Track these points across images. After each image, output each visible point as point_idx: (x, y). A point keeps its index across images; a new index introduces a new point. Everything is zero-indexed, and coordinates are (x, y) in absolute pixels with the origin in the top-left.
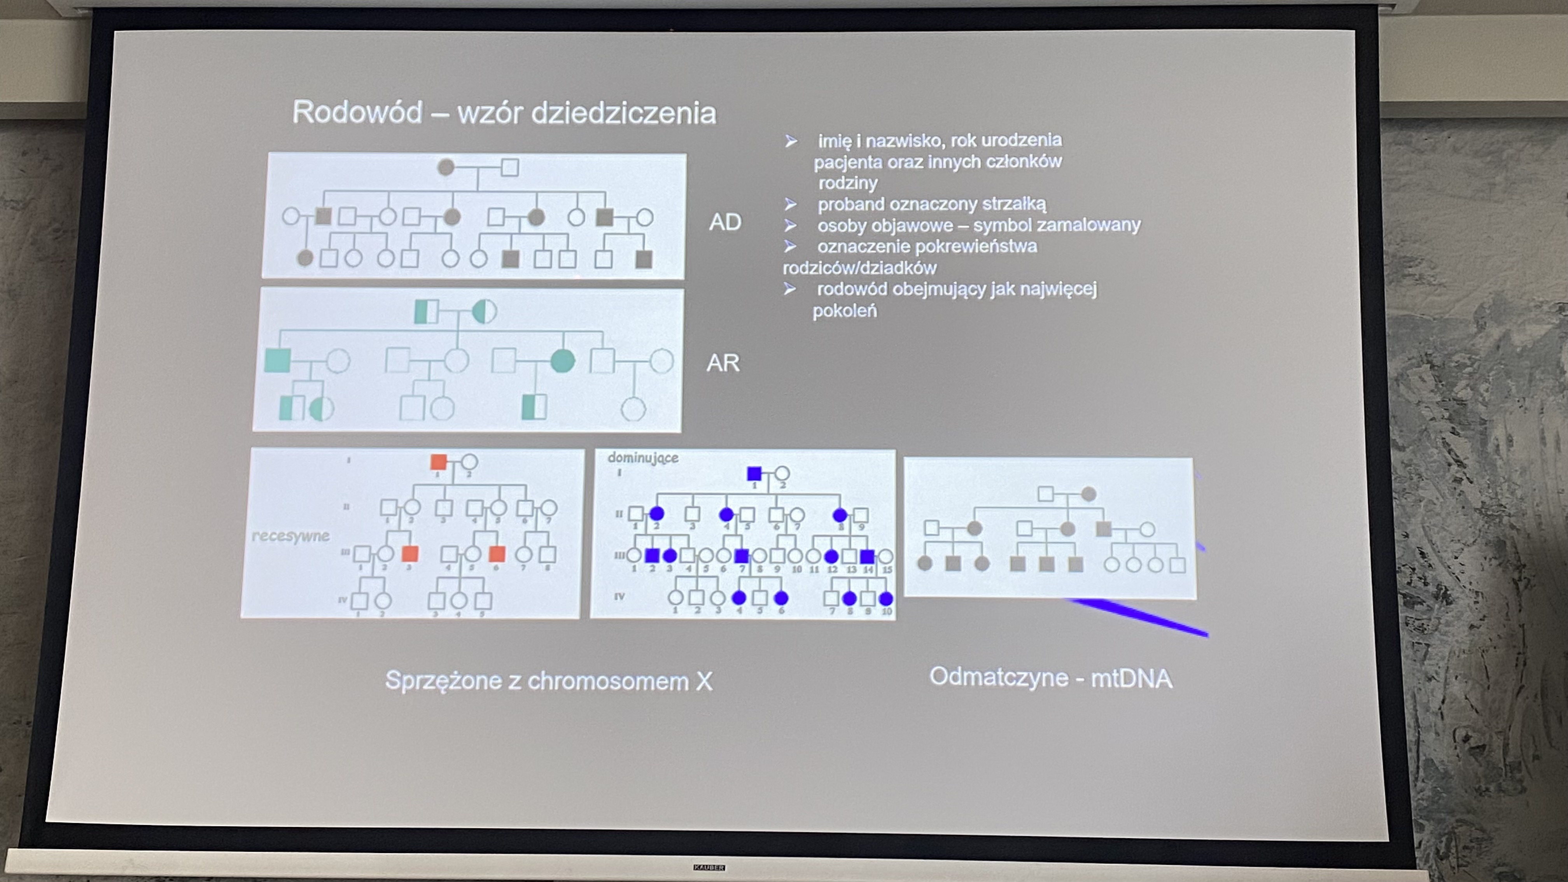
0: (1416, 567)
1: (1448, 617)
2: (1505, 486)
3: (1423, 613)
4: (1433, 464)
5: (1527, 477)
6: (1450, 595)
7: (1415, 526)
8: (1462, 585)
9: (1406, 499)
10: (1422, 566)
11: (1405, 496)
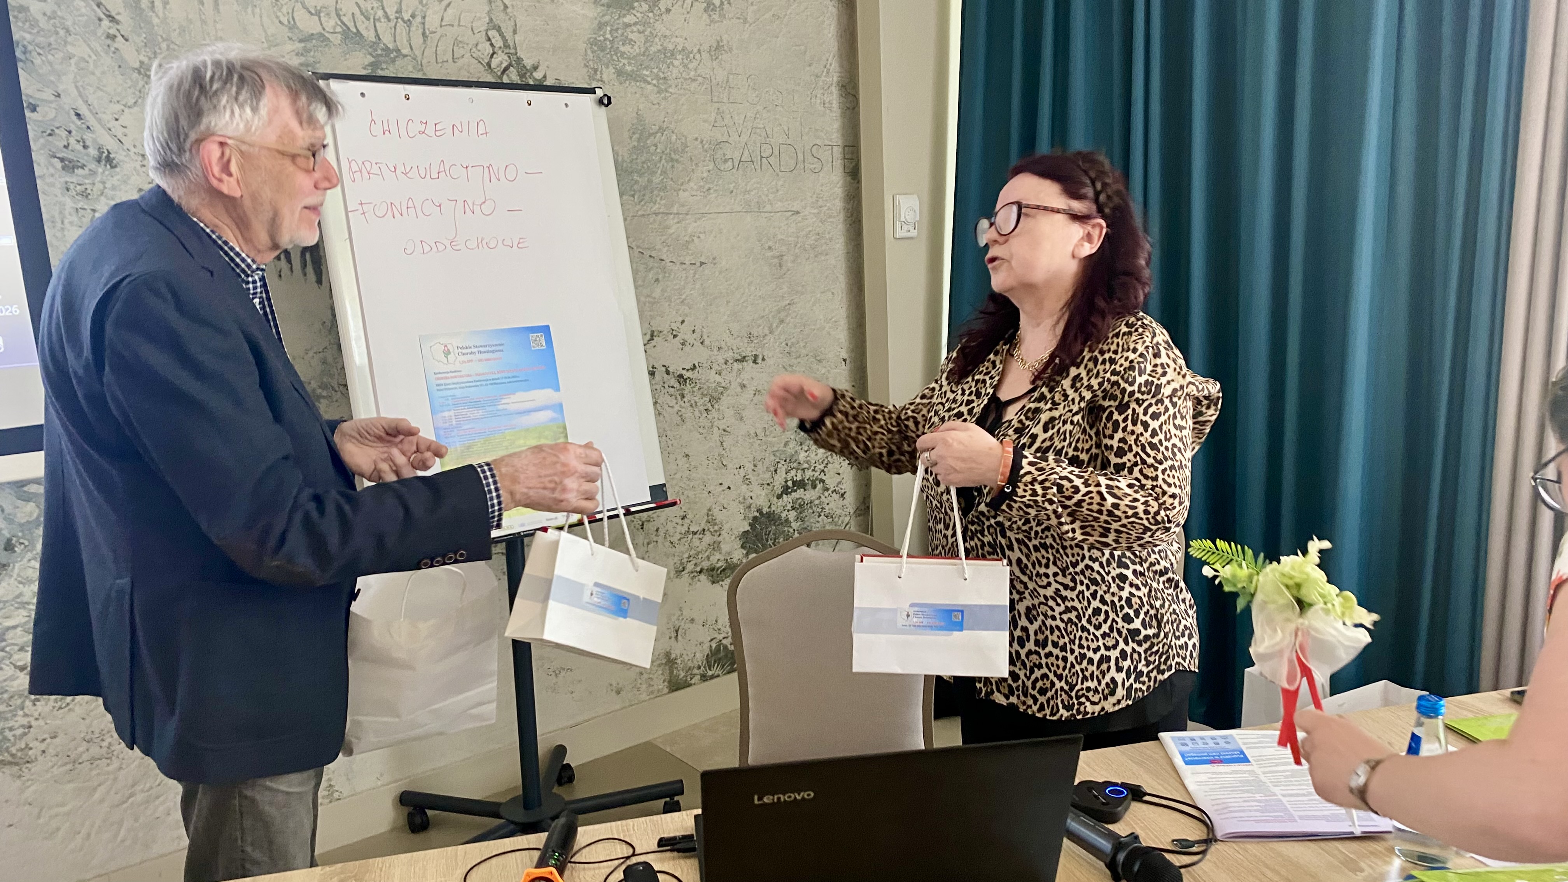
0: (71, 129)
1: (115, 181)
2: (164, 45)
3: (85, 177)
4: (80, 18)
5: (187, 37)
6: (114, 159)
7: (66, 85)
8: (125, 148)
9: (53, 55)
10: (78, 127)
11: (52, 52)
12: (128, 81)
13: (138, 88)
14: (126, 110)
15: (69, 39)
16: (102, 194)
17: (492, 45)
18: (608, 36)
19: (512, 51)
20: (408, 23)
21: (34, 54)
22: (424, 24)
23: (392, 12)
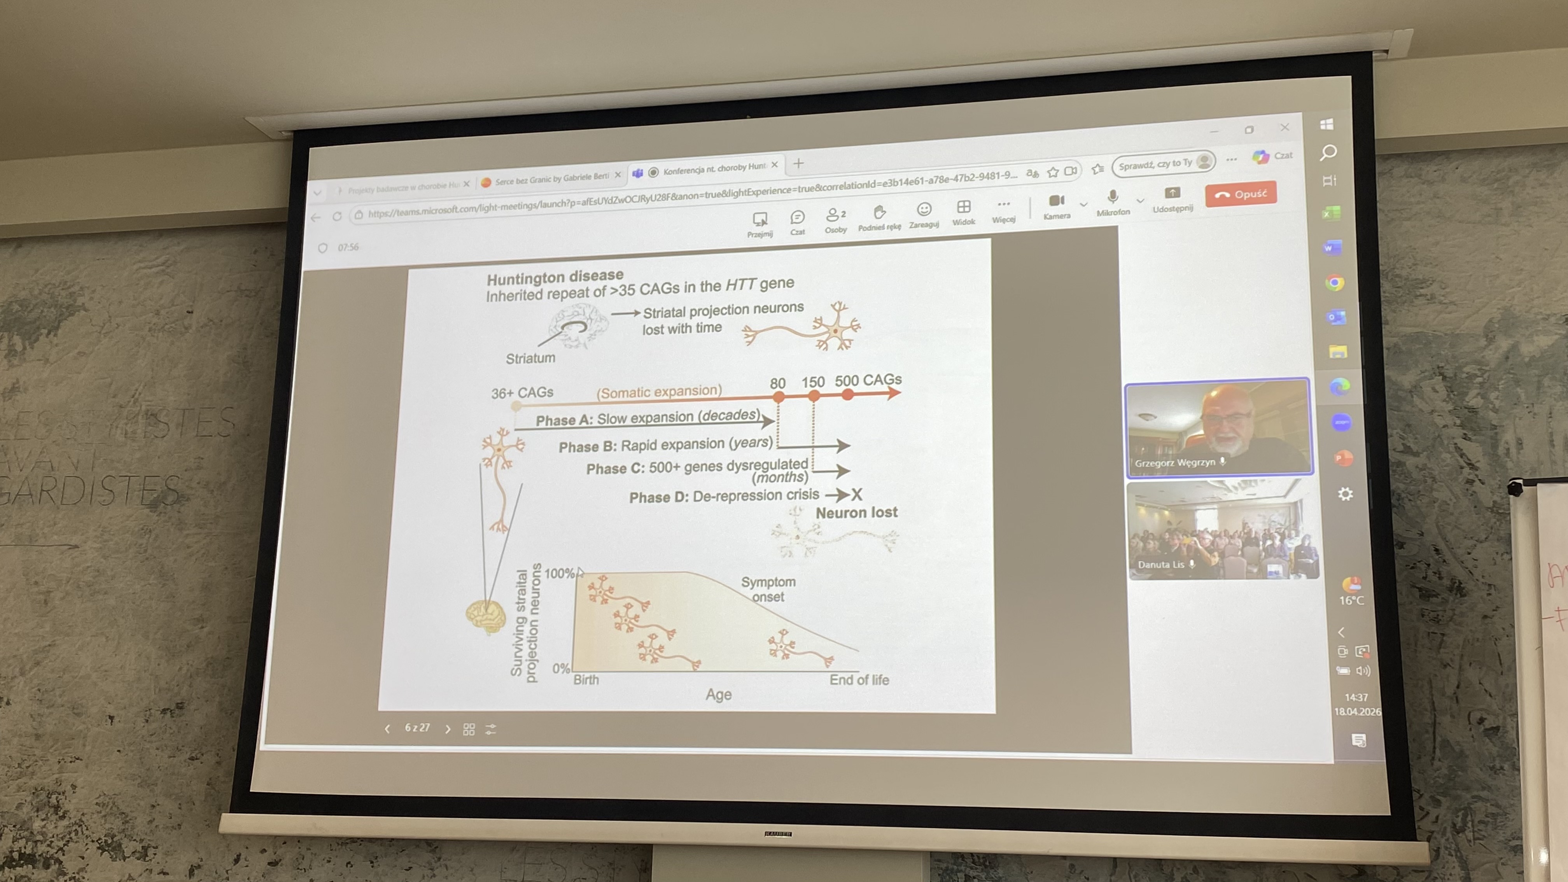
0: (1430, 562)
1: (1463, 608)
3: (1438, 605)
4: (1447, 468)
6: (1464, 588)
7: (1430, 525)
8: (1475, 578)
9: (1421, 500)
10: (1437, 562)
11: (1420, 498)
12: (1481, 519)
13: (1490, 525)
14: (1479, 545)
15: (1435, 486)
16: (1450, 621)
21: (1406, 500)
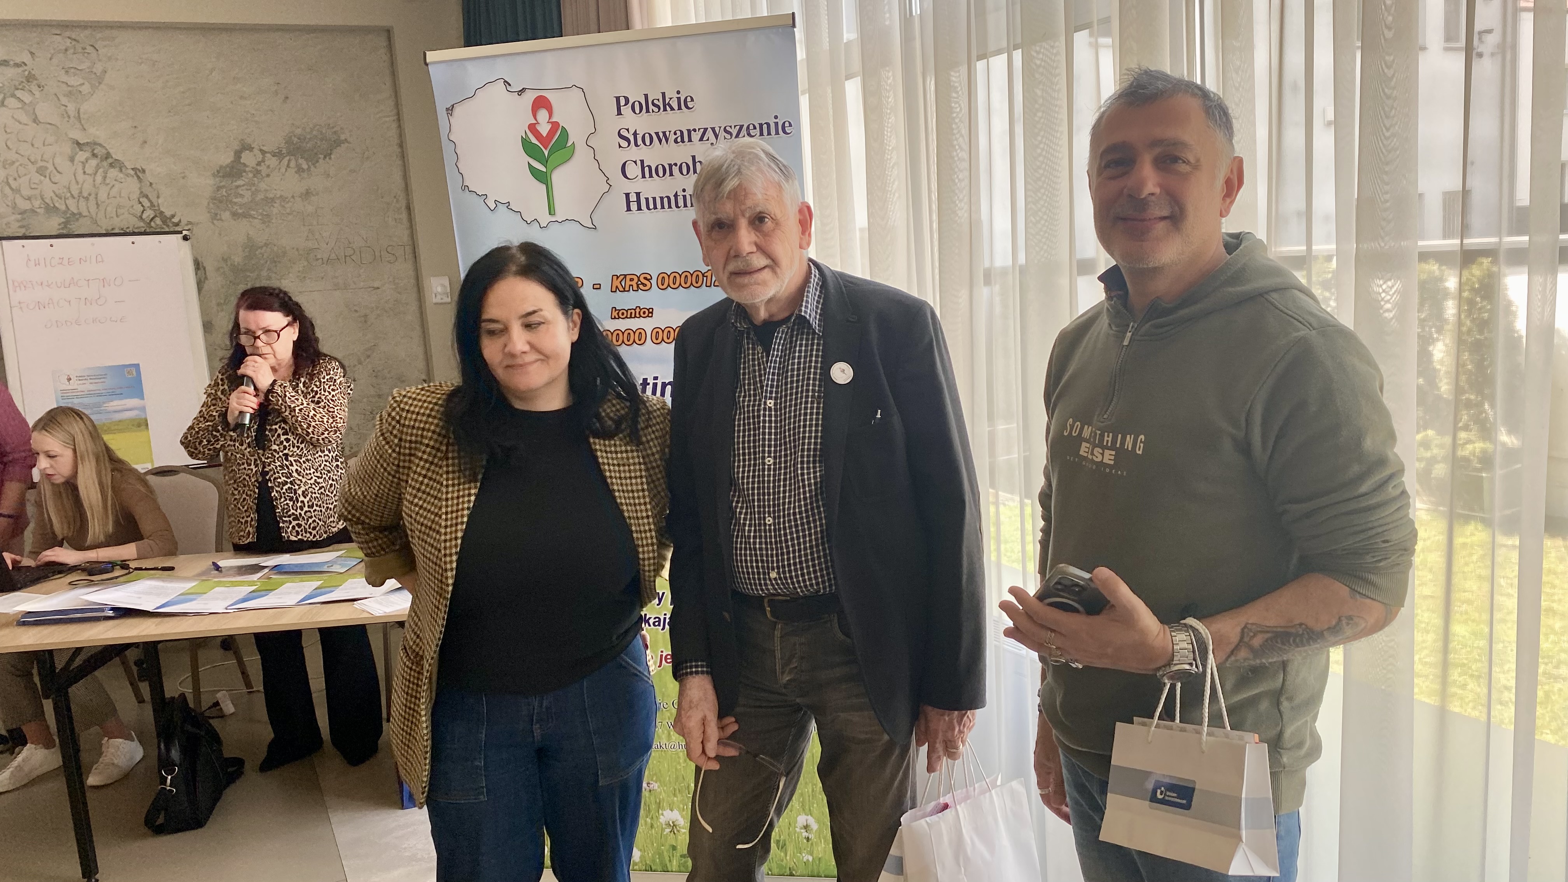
17: (143, 206)
18: (224, 194)
19: (157, 208)
20: (87, 199)
22: (96, 198)
23: (76, 195)
